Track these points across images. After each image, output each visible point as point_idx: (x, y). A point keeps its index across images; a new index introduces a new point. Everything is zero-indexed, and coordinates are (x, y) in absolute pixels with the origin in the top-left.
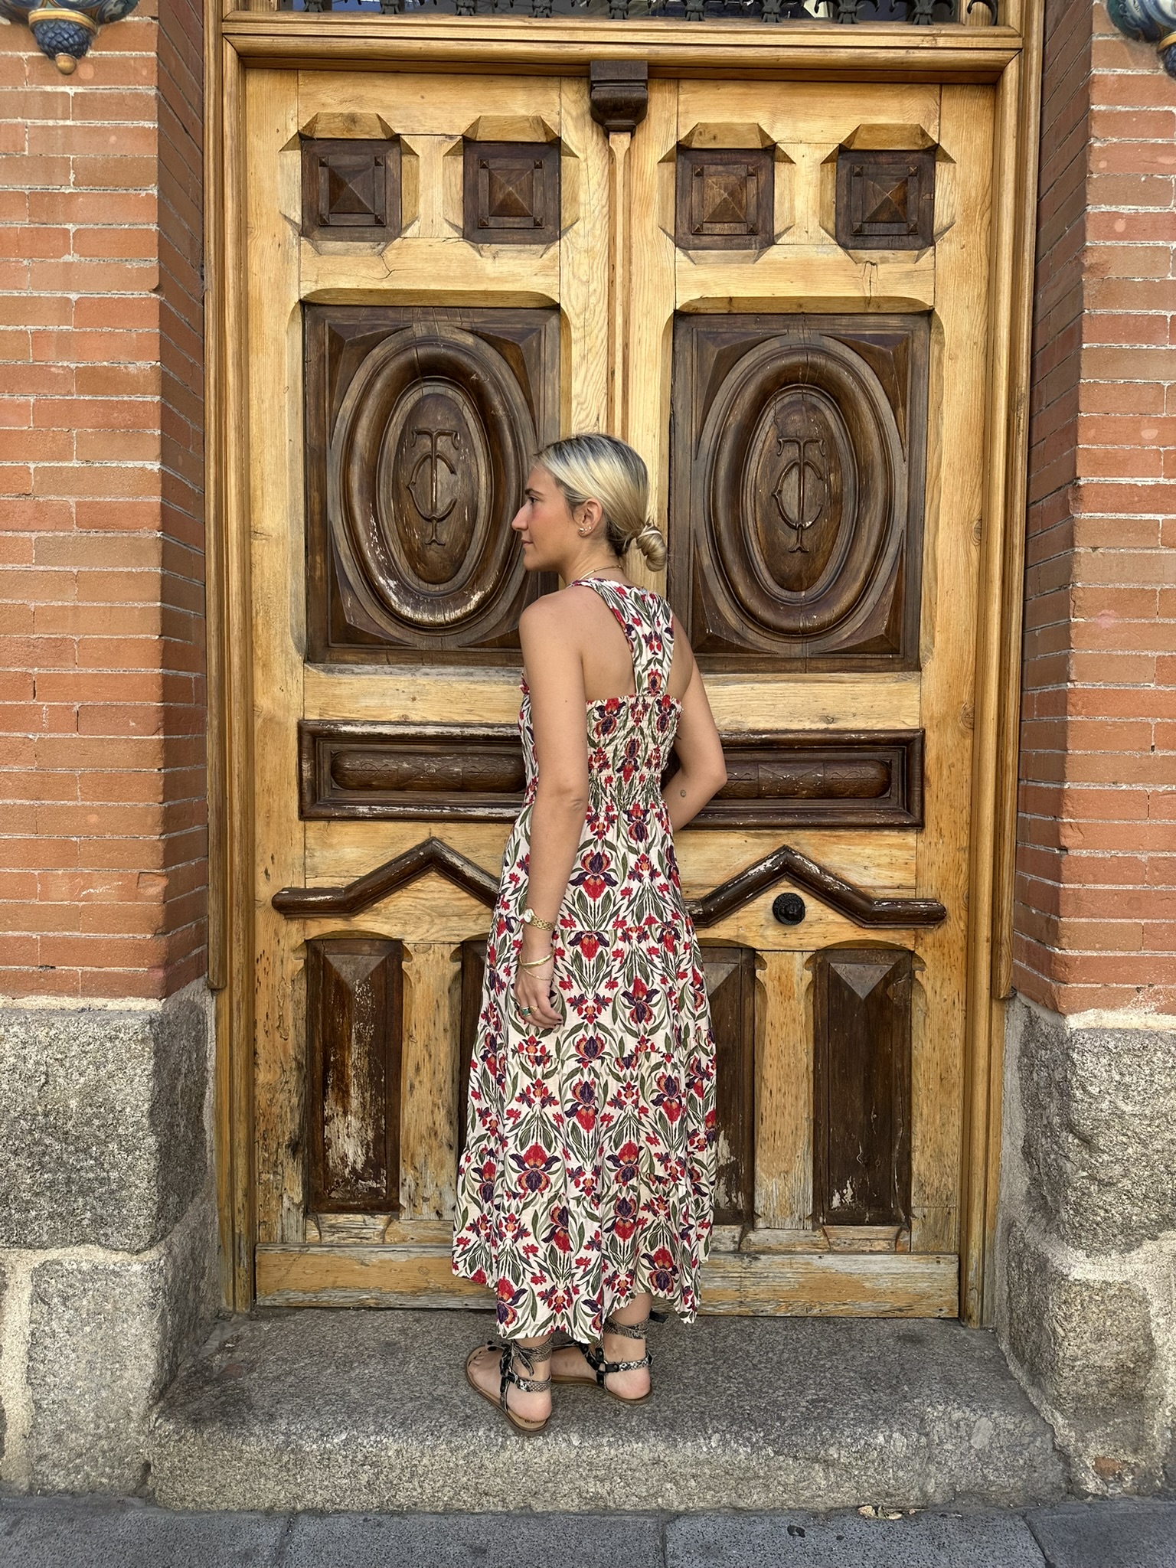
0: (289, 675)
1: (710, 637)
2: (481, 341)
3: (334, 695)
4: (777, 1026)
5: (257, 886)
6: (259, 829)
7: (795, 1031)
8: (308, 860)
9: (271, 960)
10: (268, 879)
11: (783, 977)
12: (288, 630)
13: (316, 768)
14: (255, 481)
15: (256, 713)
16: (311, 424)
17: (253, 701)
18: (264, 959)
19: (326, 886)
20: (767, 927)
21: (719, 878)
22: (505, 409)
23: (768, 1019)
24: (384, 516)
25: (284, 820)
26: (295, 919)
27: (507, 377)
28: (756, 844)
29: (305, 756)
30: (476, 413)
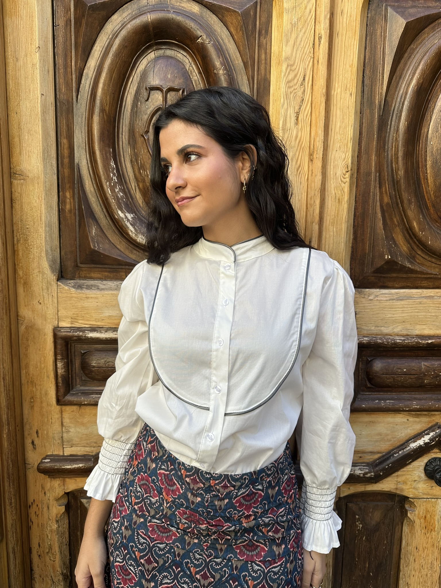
0: (46, 291)
1: (388, 262)
2: (205, 10)
3: (83, 308)
4: (421, 549)
5: (26, 453)
6: (26, 411)
7: (433, 553)
8: (65, 435)
9: (40, 506)
10: (35, 448)
11: (429, 516)
12: (43, 254)
13: (68, 365)
14: (14, 131)
15: (20, 322)
16: (61, 80)
17: (17, 313)
18: (34, 506)
19: (79, 453)
20: (419, 482)
21: (384, 447)
22: (226, 69)
23: (414, 545)
24: (123, 159)
25: (44, 404)
26: (57, 478)
27: (226, 41)
28: (415, 422)
29: (59, 357)
30: (200, 73)
